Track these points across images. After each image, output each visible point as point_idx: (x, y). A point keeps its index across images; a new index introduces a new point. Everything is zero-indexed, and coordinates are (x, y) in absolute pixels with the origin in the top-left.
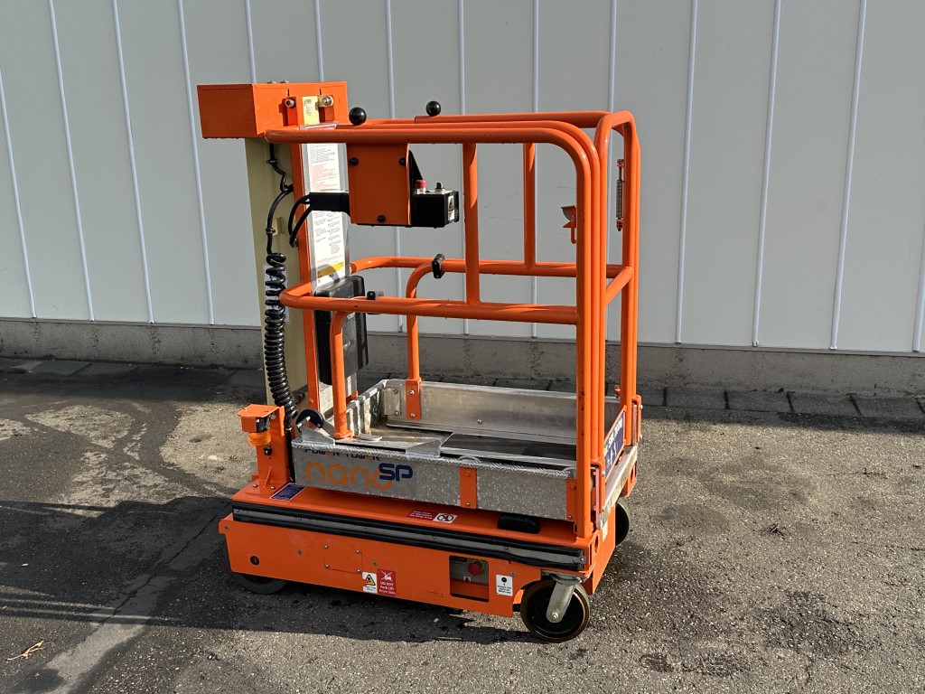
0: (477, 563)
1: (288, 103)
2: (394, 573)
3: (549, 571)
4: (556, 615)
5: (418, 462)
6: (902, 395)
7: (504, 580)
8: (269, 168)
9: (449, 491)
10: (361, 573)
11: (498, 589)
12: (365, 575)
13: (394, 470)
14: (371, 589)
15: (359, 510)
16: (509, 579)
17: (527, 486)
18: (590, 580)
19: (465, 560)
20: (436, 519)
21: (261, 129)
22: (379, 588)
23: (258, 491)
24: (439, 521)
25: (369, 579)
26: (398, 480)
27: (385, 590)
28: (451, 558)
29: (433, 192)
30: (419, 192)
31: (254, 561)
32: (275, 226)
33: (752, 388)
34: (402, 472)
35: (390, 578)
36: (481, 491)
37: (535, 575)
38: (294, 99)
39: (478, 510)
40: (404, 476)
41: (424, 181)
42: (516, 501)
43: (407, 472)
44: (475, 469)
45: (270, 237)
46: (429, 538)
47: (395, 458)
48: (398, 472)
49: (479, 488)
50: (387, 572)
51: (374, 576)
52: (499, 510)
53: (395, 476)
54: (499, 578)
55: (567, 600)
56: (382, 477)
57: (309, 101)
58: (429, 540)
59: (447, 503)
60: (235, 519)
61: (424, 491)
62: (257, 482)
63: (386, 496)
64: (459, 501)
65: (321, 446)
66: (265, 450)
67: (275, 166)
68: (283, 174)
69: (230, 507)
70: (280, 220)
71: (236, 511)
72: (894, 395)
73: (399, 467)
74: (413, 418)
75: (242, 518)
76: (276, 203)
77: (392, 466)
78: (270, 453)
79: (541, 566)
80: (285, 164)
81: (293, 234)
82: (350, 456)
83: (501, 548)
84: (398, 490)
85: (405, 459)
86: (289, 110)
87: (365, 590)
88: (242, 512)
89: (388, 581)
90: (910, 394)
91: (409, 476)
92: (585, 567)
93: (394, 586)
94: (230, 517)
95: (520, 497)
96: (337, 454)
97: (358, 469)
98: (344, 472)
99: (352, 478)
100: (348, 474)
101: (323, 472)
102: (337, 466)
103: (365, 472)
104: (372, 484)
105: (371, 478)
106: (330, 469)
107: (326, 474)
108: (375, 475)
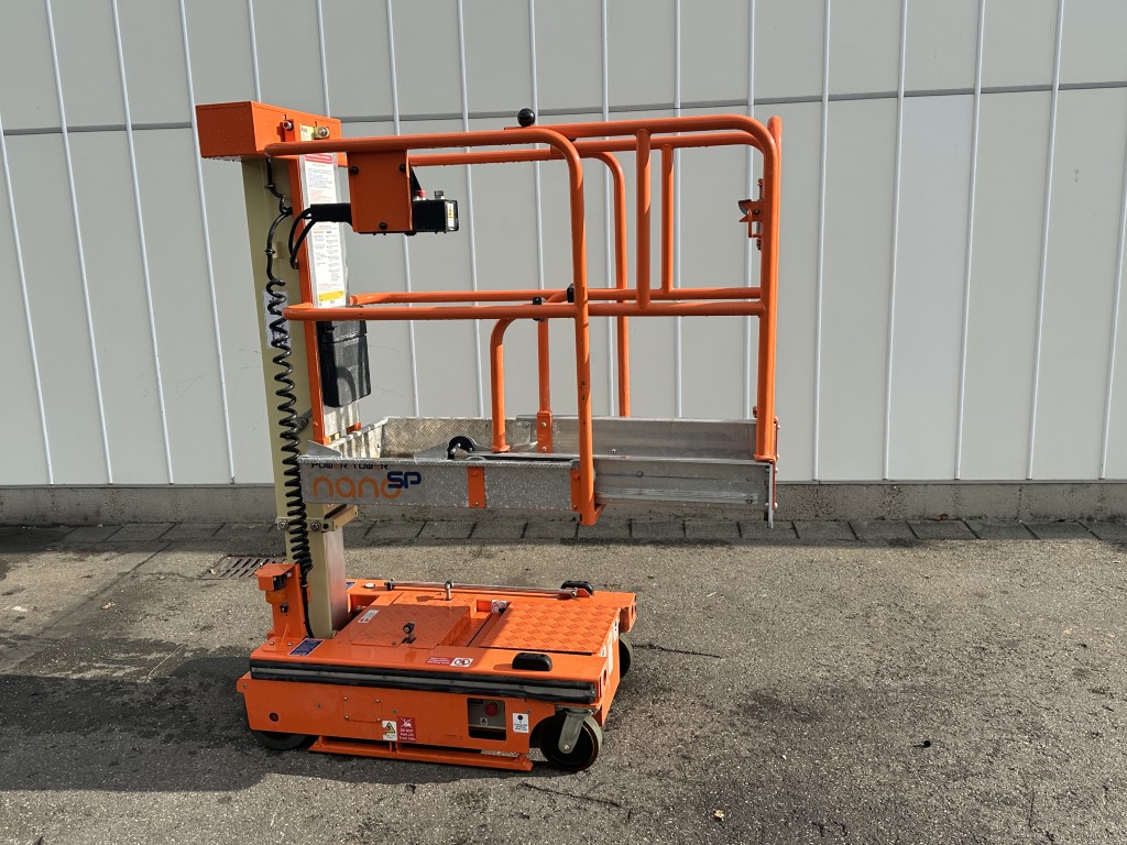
0: (494, 704)
1: (286, 125)
2: (413, 719)
3: (562, 706)
4: (566, 746)
5: (427, 466)
7: (520, 718)
8: (266, 193)
10: (381, 722)
11: (514, 727)
12: (385, 723)
13: (402, 477)
14: (392, 737)
16: (525, 717)
17: (533, 480)
18: (600, 713)
19: (481, 701)
20: (453, 664)
21: (261, 146)
22: (399, 735)
23: (274, 648)
25: (389, 727)
26: (407, 487)
27: (405, 736)
28: (470, 701)
29: (432, 198)
30: (418, 199)
31: (274, 717)
32: (274, 248)
34: (410, 478)
35: (409, 725)
36: (487, 490)
37: (549, 711)
38: (291, 122)
40: (412, 482)
41: (423, 191)
43: (415, 478)
44: (482, 468)
45: (270, 257)
46: (449, 683)
47: (404, 465)
48: (406, 478)
49: (486, 487)
50: (407, 719)
51: (394, 724)
53: (405, 484)
54: (515, 716)
55: (577, 731)
56: (390, 486)
57: (305, 130)
60: (253, 678)
61: (431, 496)
62: (273, 639)
64: (468, 501)
65: (329, 458)
66: (281, 607)
67: (273, 190)
68: (281, 196)
69: (248, 665)
70: (279, 245)
71: (253, 669)
73: (408, 474)
75: (259, 676)
76: (275, 225)
77: (400, 473)
78: (286, 611)
79: (554, 701)
80: (282, 187)
81: (294, 253)
82: (357, 467)
83: (516, 687)
84: (409, 496)
85: (413, 465)
86: (285, 130)
87: (385, 738)
88: (260, 670)
89: (408, 728)
91: (418, 482)
92: (596, 699)
93: (414, 732)
94: (248, 676)
96: (345, 466)
97: (366, 480)
98: (351, 482)
99: (360, 489)
100: (357, 485)
101: (330, 485)
102: (346, 479)
103: (373, 482)
104: (380, 494)
105: (379, 487)
106: (338, 483)
107: (334, 489)
108: (383, 485)
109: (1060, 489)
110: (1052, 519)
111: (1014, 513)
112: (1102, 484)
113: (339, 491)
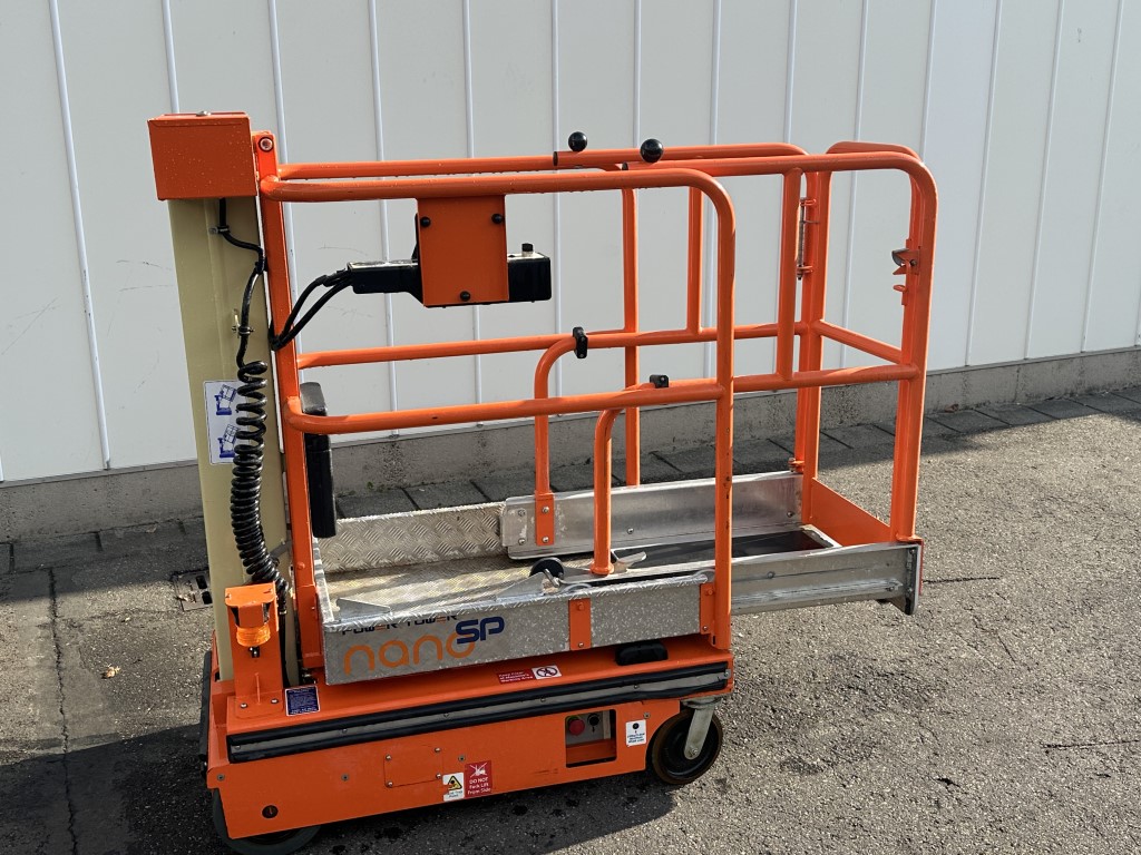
2: (489, 763)
3: (688, 700)
4: (696, 749)
5: (510, 609)
6: (697, 445)
7: (636, 726)
8: (213, 239)
9: (555, 635)
10: (441, 778)
11: (628, 739)
12: (446, 779)
13: (478, 627)
14: (456, 795)
15: (430, 694)
16: (642, 723)
17: (653, 604)
22: (467, 790)
23: (251, 712)
24: (541, 677)
25: (453, 782)
26: (483, 638)
27: (475, 789)
28: (567, 720)
31: (269, 812)
33: (560, 463)
34: (489, 626)
35: (483, 772)
36: (595, 625)
37: (672, 709)
39: (592, 649)
40: (492, 632)
42: (640, 625)
43: (496, 625)
44: (586, 600)
46: (538, 702)
47: (481, 610)
48: (483, 627)
49: (593, 621)
50: (479, 765)
51: (460, 777)
52: (619, 642)
53: (481, 635)
54: (629, 725)
56: (460, 641)
58: (537, 704)
59: (551, 652)
60: (234, 760)
61: (519, 645)
63: (466, 664)
64: (567, 645)
65: (375, 619)
66: (253, 650)
67: (226, 236)
71: (235, 748)
72: (691, 446)
73: (485, 621)
74: (545, 543)
75: (250, 757)
76: (250, 289)
77: (475, 622)
78: (259, 653)
79: (681, 695)
82: (412, 624)
83: (630, 689)
84: (486, 651)
85: (496, 608)
87: (447, 798)
88: (247, 748)
89: (481, 776)
90: (705, 442)
91: (500, 629)
92: (729, 680)
93: (490, 781)
95: (645, 619)
96: (394, 625)
97: (424, 638)
98: (404, 648)
99: (416, 653)
100: (411, 650)
101: (371, 656)
102: (393, 642)
103: (436, 640)
104: (446, 654)
105: (444, 645)
106: (383, 649)
107: (377, 658)
108: (450, 641)
109: (1049, 366)
110: (1043, 399)
111: (1012, 396)
112: (1083, 357)
113: (383, 660)
